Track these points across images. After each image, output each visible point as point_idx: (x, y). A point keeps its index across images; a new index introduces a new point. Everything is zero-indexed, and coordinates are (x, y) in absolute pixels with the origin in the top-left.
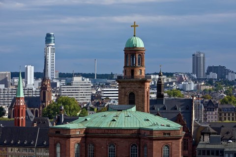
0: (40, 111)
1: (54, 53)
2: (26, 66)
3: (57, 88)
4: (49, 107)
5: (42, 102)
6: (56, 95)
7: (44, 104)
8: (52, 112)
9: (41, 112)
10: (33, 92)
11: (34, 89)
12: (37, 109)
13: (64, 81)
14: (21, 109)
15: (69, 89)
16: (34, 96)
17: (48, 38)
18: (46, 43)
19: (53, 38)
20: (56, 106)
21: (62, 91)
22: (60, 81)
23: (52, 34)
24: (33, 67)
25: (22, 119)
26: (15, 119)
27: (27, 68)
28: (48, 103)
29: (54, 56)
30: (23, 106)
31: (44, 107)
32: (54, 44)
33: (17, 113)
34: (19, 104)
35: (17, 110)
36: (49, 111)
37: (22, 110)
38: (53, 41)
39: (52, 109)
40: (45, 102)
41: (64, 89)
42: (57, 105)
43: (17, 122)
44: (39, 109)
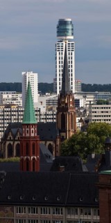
0: (56, 145)
1: (73, 52)
2: (23, 73)
3: (79, 109)
4: (73, 140)
5: (60, 132)
6: (81, 121)
7: (63, 134)
8: (78, 147)
9: (58, 148)
10: (40, 115)
11: (43, 111)
12: (52, 143)
13: (91, 98)
14: (32, 143)
15: (106, 110)
16: (42, 121)
17: (62, 27)
18: (58, 36)
19: (70, 27)
20: (85, 137)
21: (93, 114)
22: (85, 97)
23: (70, 20)
24: (36, 75)
25: (34, 159)
26: (22, 160)
27: (25, 76)
28: (72, 134)
29: (73, 56)
30: (35, 137)
31: (62, 139)
32: (72, 38)
33: (24, 148)
34: (28, 135)
35: (24, 144)
36: (73, 146)
37: (34, 145)
38: (70, 32)
39: (79, 143)
40: (65, 131)
41: (97, 110)
42: (87, 136)
43: (25, 165)
44: (55, 142)
